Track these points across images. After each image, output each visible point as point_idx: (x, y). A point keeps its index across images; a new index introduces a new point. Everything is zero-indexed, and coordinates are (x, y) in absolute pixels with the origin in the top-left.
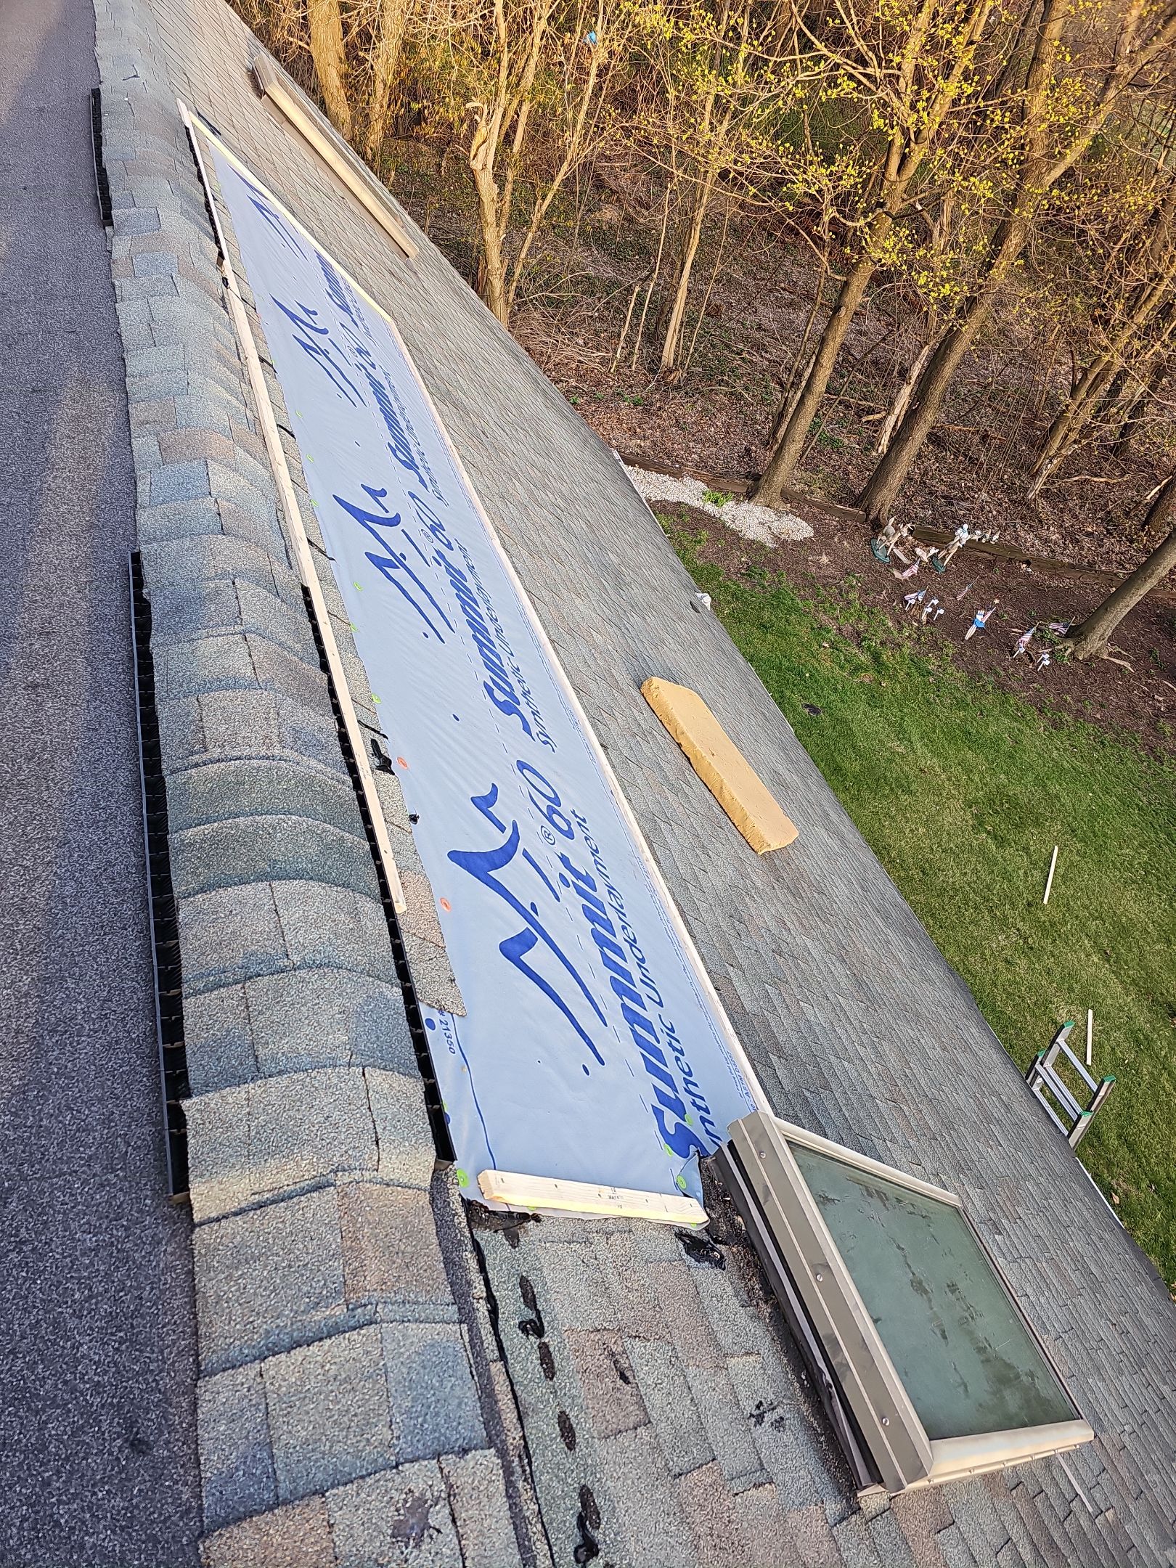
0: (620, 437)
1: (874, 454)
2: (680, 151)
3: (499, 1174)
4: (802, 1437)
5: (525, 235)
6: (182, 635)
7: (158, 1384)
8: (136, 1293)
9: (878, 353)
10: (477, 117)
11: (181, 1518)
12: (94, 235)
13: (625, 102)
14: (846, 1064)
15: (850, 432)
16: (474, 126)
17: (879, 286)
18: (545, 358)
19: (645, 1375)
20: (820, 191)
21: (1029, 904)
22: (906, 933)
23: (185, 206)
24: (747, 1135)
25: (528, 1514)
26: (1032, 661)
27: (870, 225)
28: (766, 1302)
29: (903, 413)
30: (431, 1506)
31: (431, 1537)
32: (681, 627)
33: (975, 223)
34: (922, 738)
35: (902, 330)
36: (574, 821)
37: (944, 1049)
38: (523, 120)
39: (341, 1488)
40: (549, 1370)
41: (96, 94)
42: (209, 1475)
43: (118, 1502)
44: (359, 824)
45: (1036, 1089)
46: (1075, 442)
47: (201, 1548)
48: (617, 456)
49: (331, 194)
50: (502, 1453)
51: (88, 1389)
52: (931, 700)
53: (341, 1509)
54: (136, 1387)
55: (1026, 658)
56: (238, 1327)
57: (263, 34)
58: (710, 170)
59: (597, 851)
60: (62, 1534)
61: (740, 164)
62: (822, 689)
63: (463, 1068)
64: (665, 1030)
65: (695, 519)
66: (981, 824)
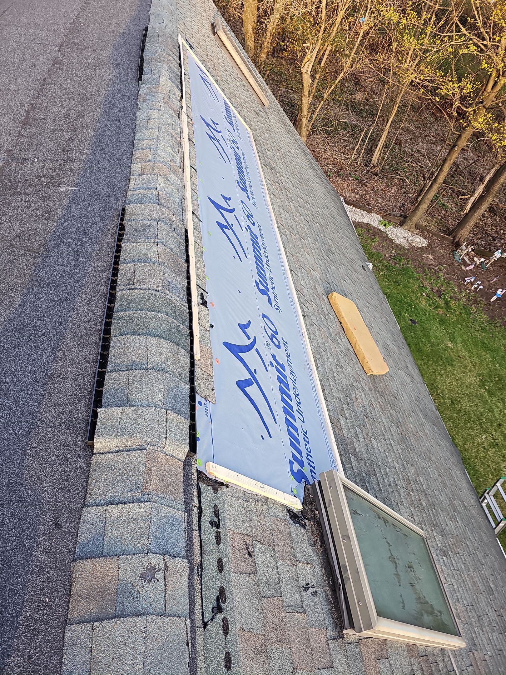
0: (347, 193)
1: (462, 213)
3: (215, 465)
4: (324, 602)
5: (320, 102)
6: (134, 240)
7: (69, 506)
8: (68, 473)
9: (471, 168)
10: (307, 50)
11: (67, 554)
12: (134, 84)
13: (373, 49)
14: (387, 468)
15: (452, 202)
16: (305, 54)
17: (477, 139)
18: (320, 155)
19: (259, 556)
20: (453, 94)
21: (500, 425)
22: (434, 424)
23: (171, 76)
24: (326, 479)
25: (196, 588)
27: (474, 111)
28: (321, 547)
29: (478, 197)
30: (157, 571)
31: (155, 582)
32: (354, 275)
34: (462, 342)
35: (484, 159)
36: (282, 342)
37: (440, 476)
38: (327, 53)
39: (126, 556)
40: (218, 542)
41: (146, 29)
42: (80, 541)
43: (47, 543)
44: (187, 322)
45: (484, 505)
47: (72, 565)
48: (342, 199)
49: (236, 77)
50: (191, 563)
51: (44, 502)
52: (470, 326)
53: (124, 563)
54: (61, 505)
56: (101, 492)
59: (289, 356)
60: (25, 549)
61: (418, 79)
62: (419, 313)
63: (210, 422)
64: (303, 432)
65: (374, 232)
66: (484, 385)
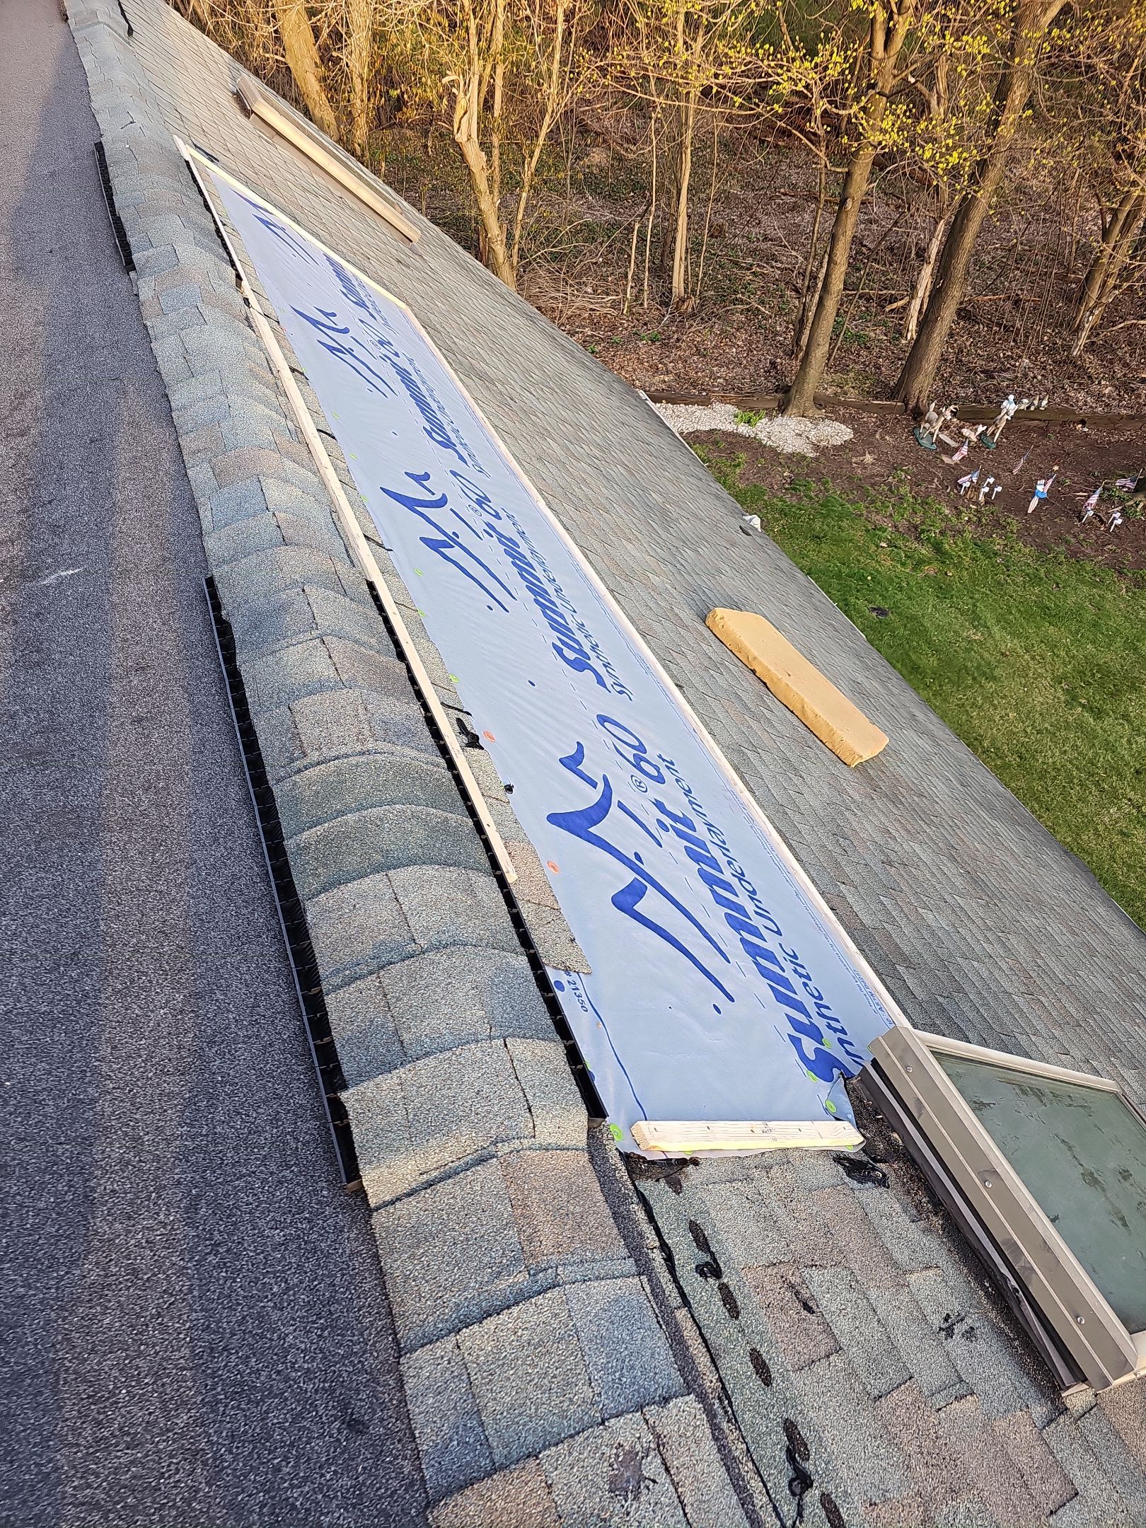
0: (642, 376)
1: (903, 342)
2: (658, 78)
3: (653, 1124)
4: (996, 1345)
5: (519, 195)
6: (264, 649)
7: (363, 1365)
8: (328, 1281)
9: (892, 239)
10: (454, 90)
11: (406, 1491)
12: (122, 284)
13: (597, 42)
14: (975, 964)
15: (875, 325)
16: (453, 99)
17: (882, 170)
18: (557, 314)
19: (827, 1302)
20: (807, 86)
21: (1137, 772)
22: (1013, 822)
23: (198, 237)
24: (890, 1052)
25: (737, 1454)
26: (1102, 522)
27: (864, 109)
28: (936, 1214)
29: (928, 294)
30: (643, 1458)
31: (648, 1488)
32: (734, 553)
33: (973, 84)
34: (999, 622)
35: (913, 210)
36: (662, 765)
37: (1074, 933)
38: (499, 82)
39: (553, 1449)
40: (734, 1310)
41: (99, 147)
42: (425, 1447)
43: (346, 1482)
44: (460, 803)
46: (1115, 287)
47: (430, 1518)
48: (643, 395)
49: (329, 196)
50: (702, 1397)
51: (300, 1377)
52: (1002, 582)
53: (556, 1469)
54: (345, 1370)
55: (1096, 522)
56: (429, 1303)
57: (240, 55)
58: (693, 90)
59: (690, 791)
60: (300, 1516)
61: (721, 77)
62: (887, 590)
63: (598, 1024)
64: (788, 957)
65: (731, 443)
66: (1074, 698)
